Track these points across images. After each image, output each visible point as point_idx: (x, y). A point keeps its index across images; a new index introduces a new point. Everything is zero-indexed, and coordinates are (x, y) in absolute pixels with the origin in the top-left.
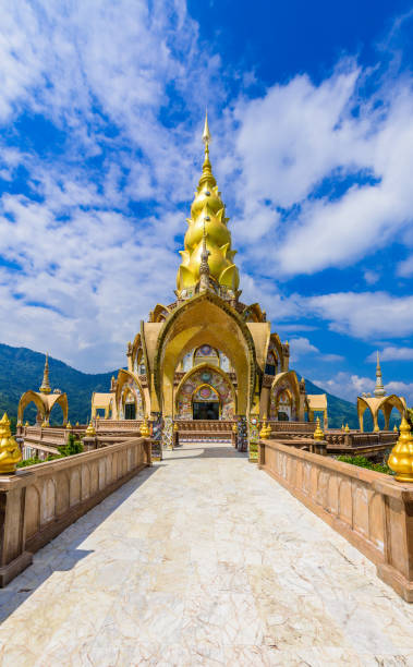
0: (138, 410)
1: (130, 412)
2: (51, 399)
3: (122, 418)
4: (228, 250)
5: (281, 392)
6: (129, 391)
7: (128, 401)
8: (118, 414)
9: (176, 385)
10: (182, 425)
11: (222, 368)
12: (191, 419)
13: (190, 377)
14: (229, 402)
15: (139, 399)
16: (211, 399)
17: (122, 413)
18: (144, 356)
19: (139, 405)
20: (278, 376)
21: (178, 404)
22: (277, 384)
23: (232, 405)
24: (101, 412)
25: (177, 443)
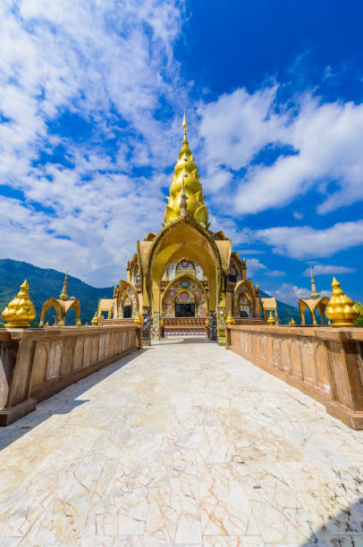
0: (134, 311)
1: (128, 312)
2: (67, 305)
3: (121, 318)
4: (200, 195)
5: (242, 295)
6: (127, 296)
7: (126, 304)
8: (118, 315)
9: (162, 291)
10: (167, 322)
11: (198, 278)
12: (174, 317)
13: (173, 284)
14: (203, 303)
15: (134, 302)
16: (188, 301)
17: (121, 314)
18: (139, 270)
19: (134, 307)
20: (239, 283)
21: (164, 305)
22: (238, 289)
23: (205, 305)
24: (105, 314)
25: (162, 335)
